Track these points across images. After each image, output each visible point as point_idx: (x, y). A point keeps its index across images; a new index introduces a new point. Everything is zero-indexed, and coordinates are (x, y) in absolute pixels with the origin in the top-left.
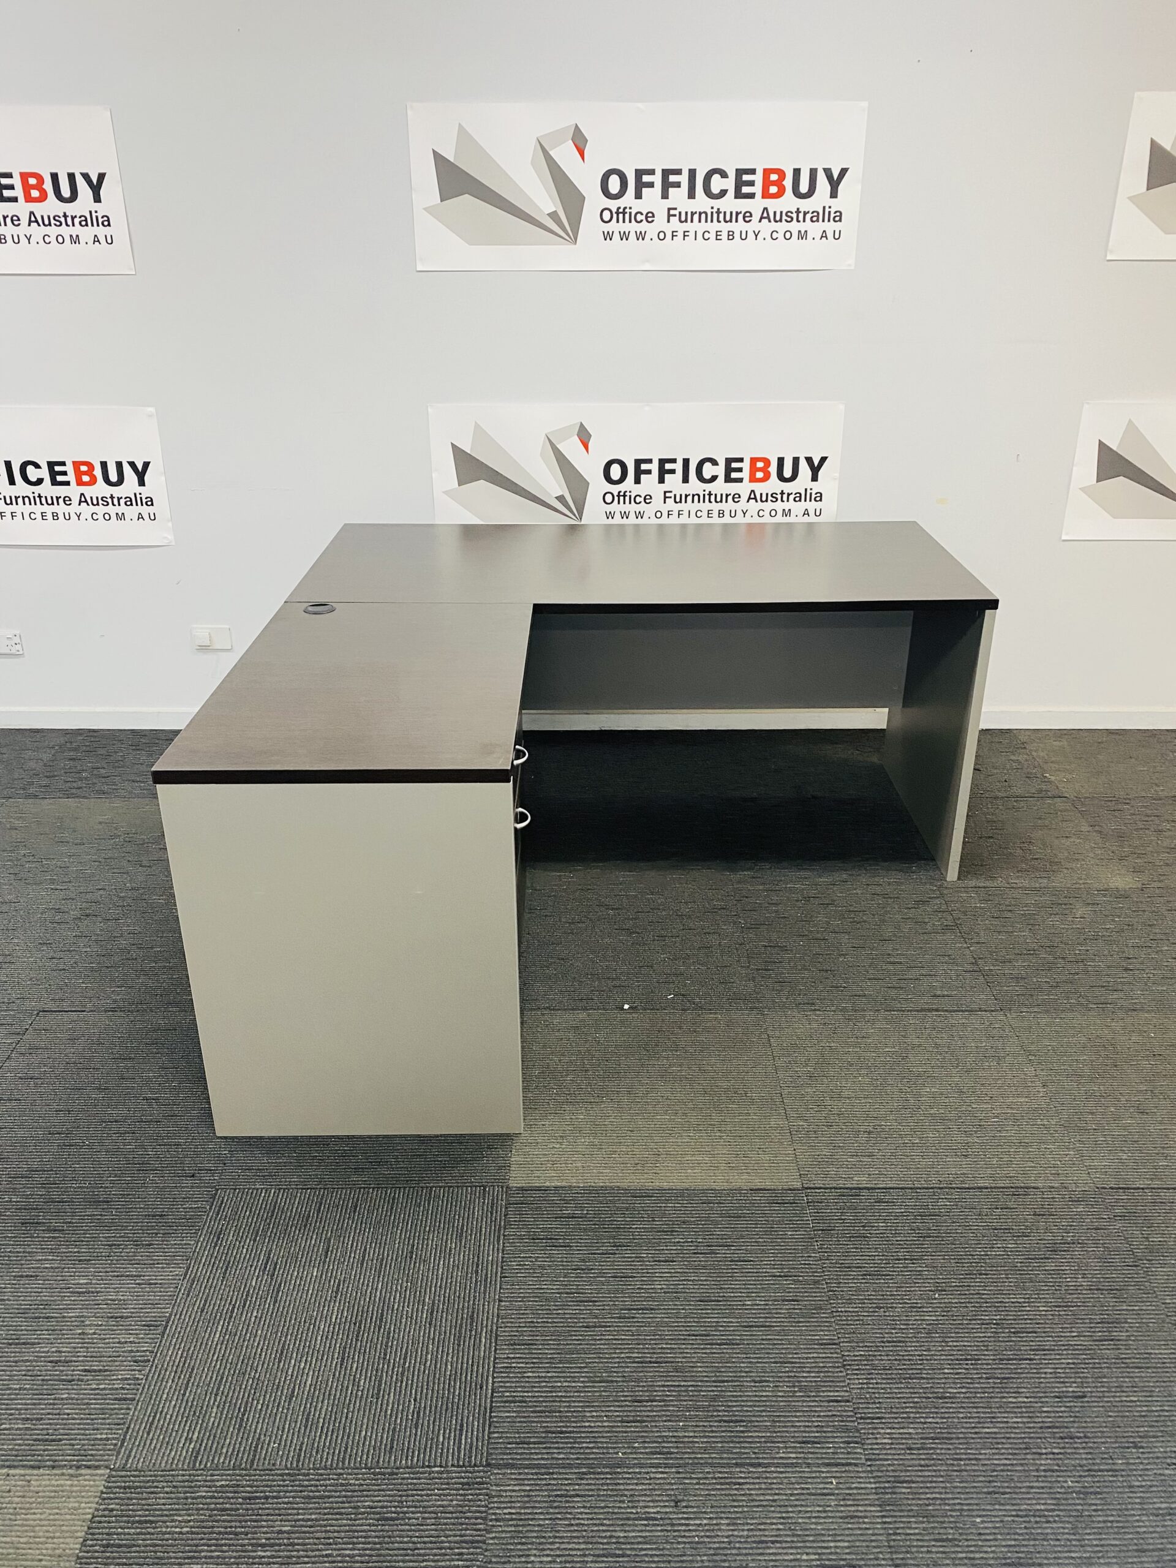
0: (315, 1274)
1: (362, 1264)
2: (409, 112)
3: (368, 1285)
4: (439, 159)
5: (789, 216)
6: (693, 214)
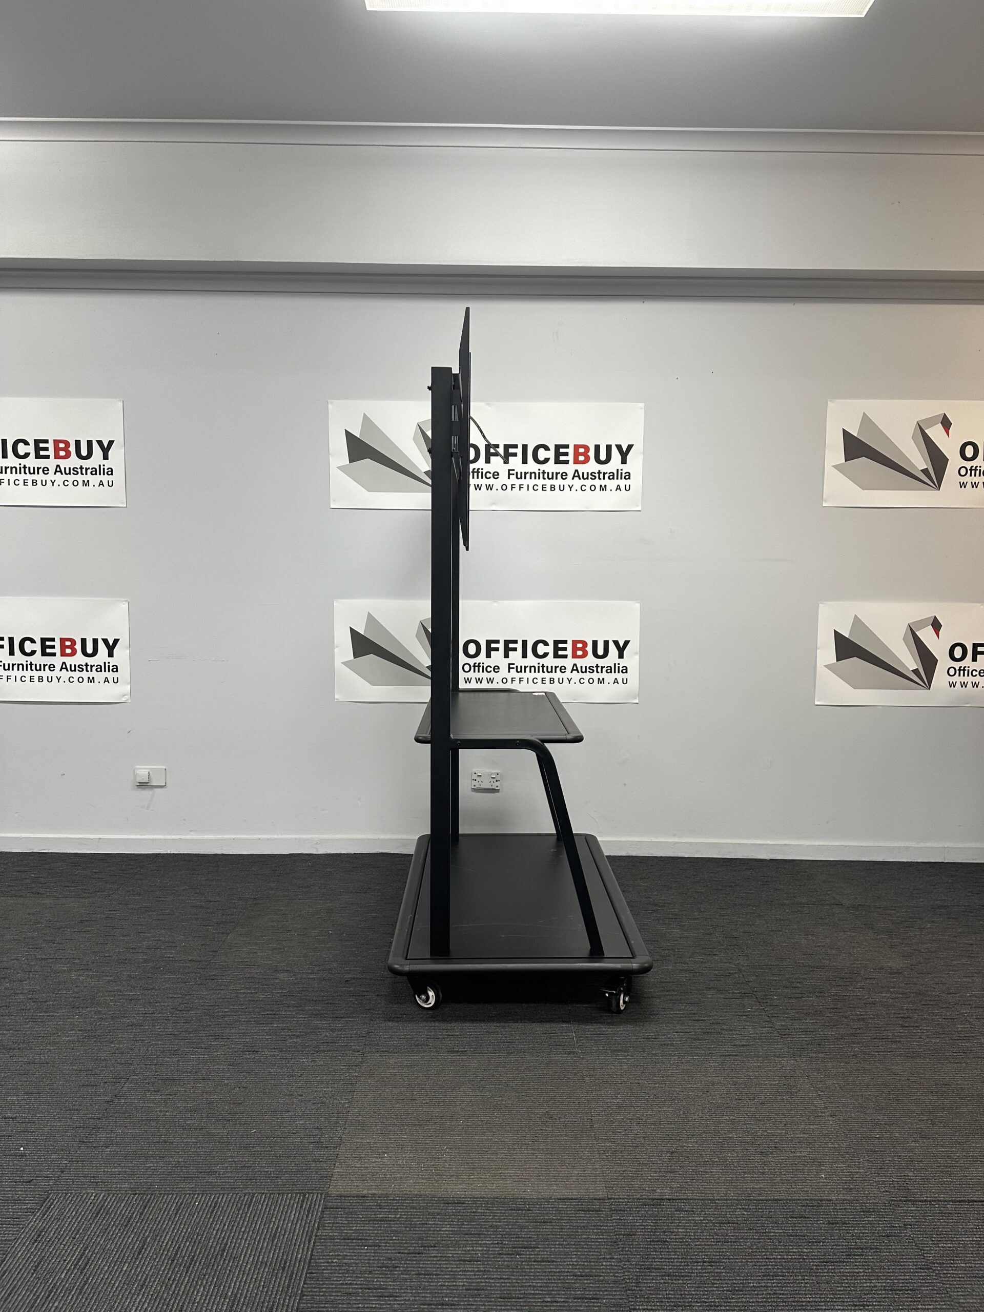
0: (125, 1269)
1: (173, 1261)
2: (330, 406)
3: (174, 1279)
4: (349, 435)
5: (593, 476)
6: (526, 473)
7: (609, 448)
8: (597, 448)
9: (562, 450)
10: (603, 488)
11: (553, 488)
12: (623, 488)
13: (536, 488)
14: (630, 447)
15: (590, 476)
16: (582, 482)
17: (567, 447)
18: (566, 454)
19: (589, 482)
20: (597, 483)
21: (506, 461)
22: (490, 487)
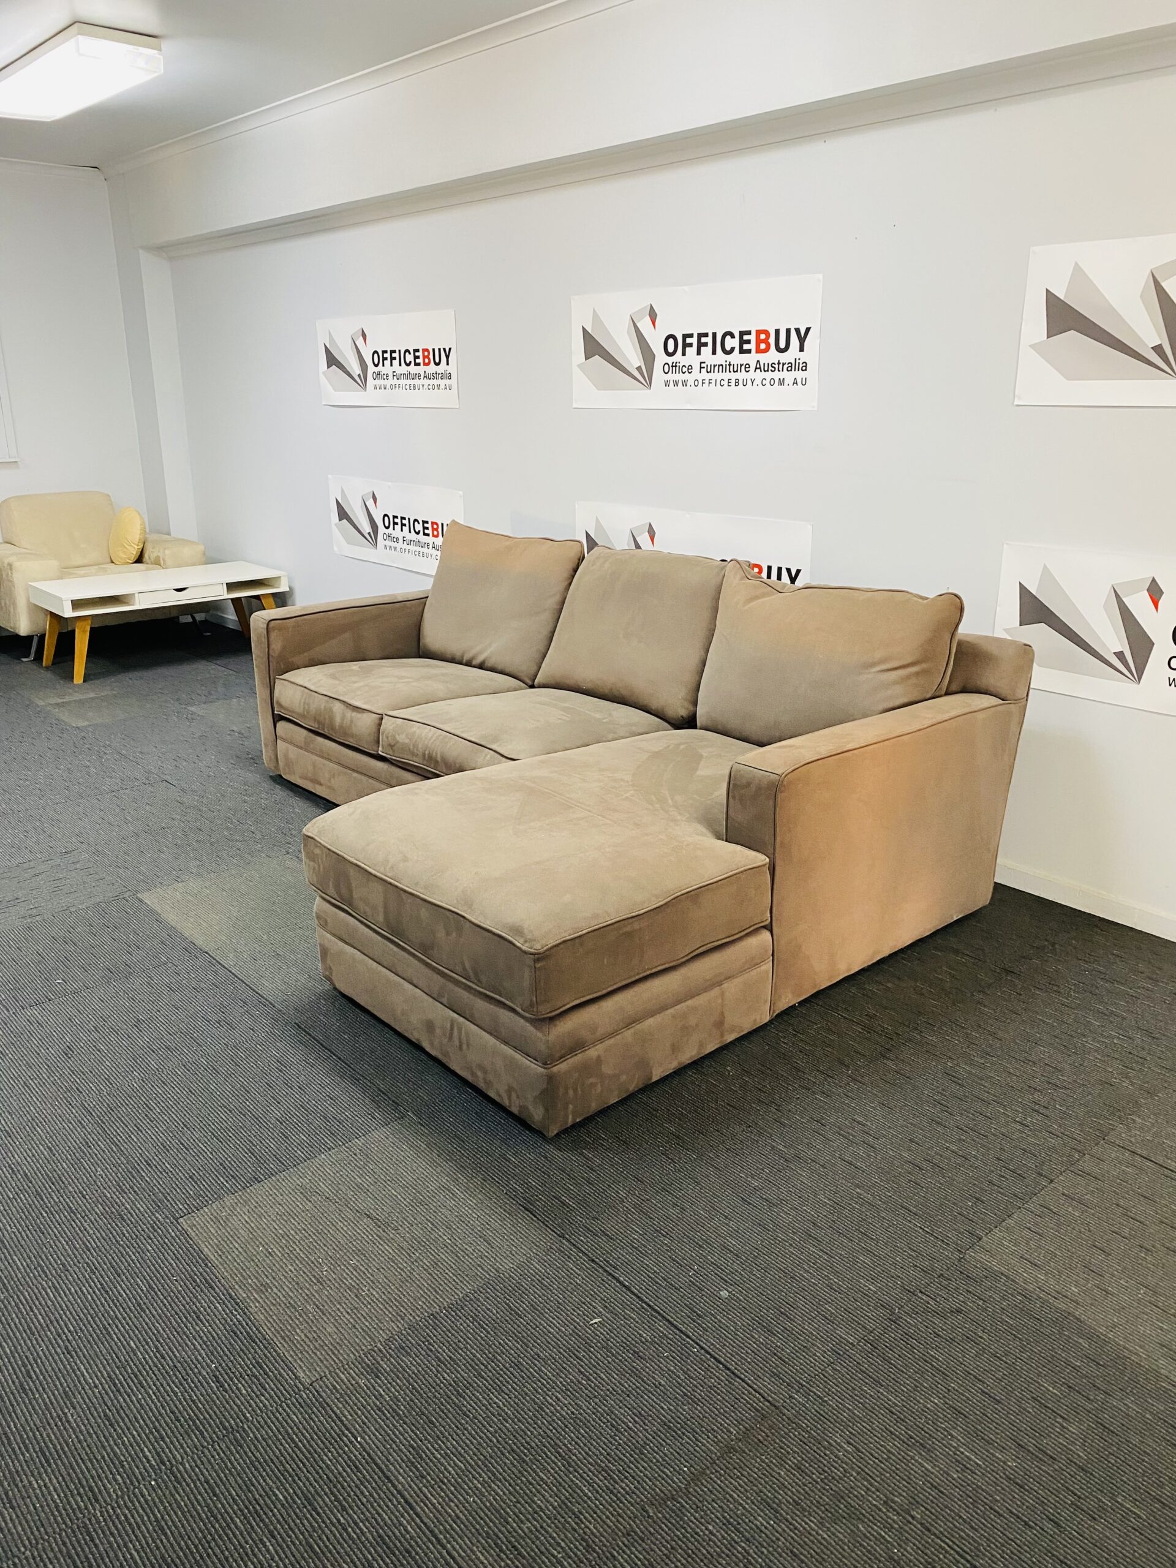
2: (572, 301)
4: (585, 332)
5: (773, 367)
6: (715, 366)
7: (788, 331)
8: (777, 332)
9: (746, 337)
10: (781, 382)
11: (737, 382)
12: (799, 382)
13: (722, 383)
14: (808, 330)
15: (770, 368)
16: (764, 375)
17: (749, 333)
18: (748, 342)
19: (769, 375)
20: (777, 375)
21: (699, 353)
22: (685, 383)
